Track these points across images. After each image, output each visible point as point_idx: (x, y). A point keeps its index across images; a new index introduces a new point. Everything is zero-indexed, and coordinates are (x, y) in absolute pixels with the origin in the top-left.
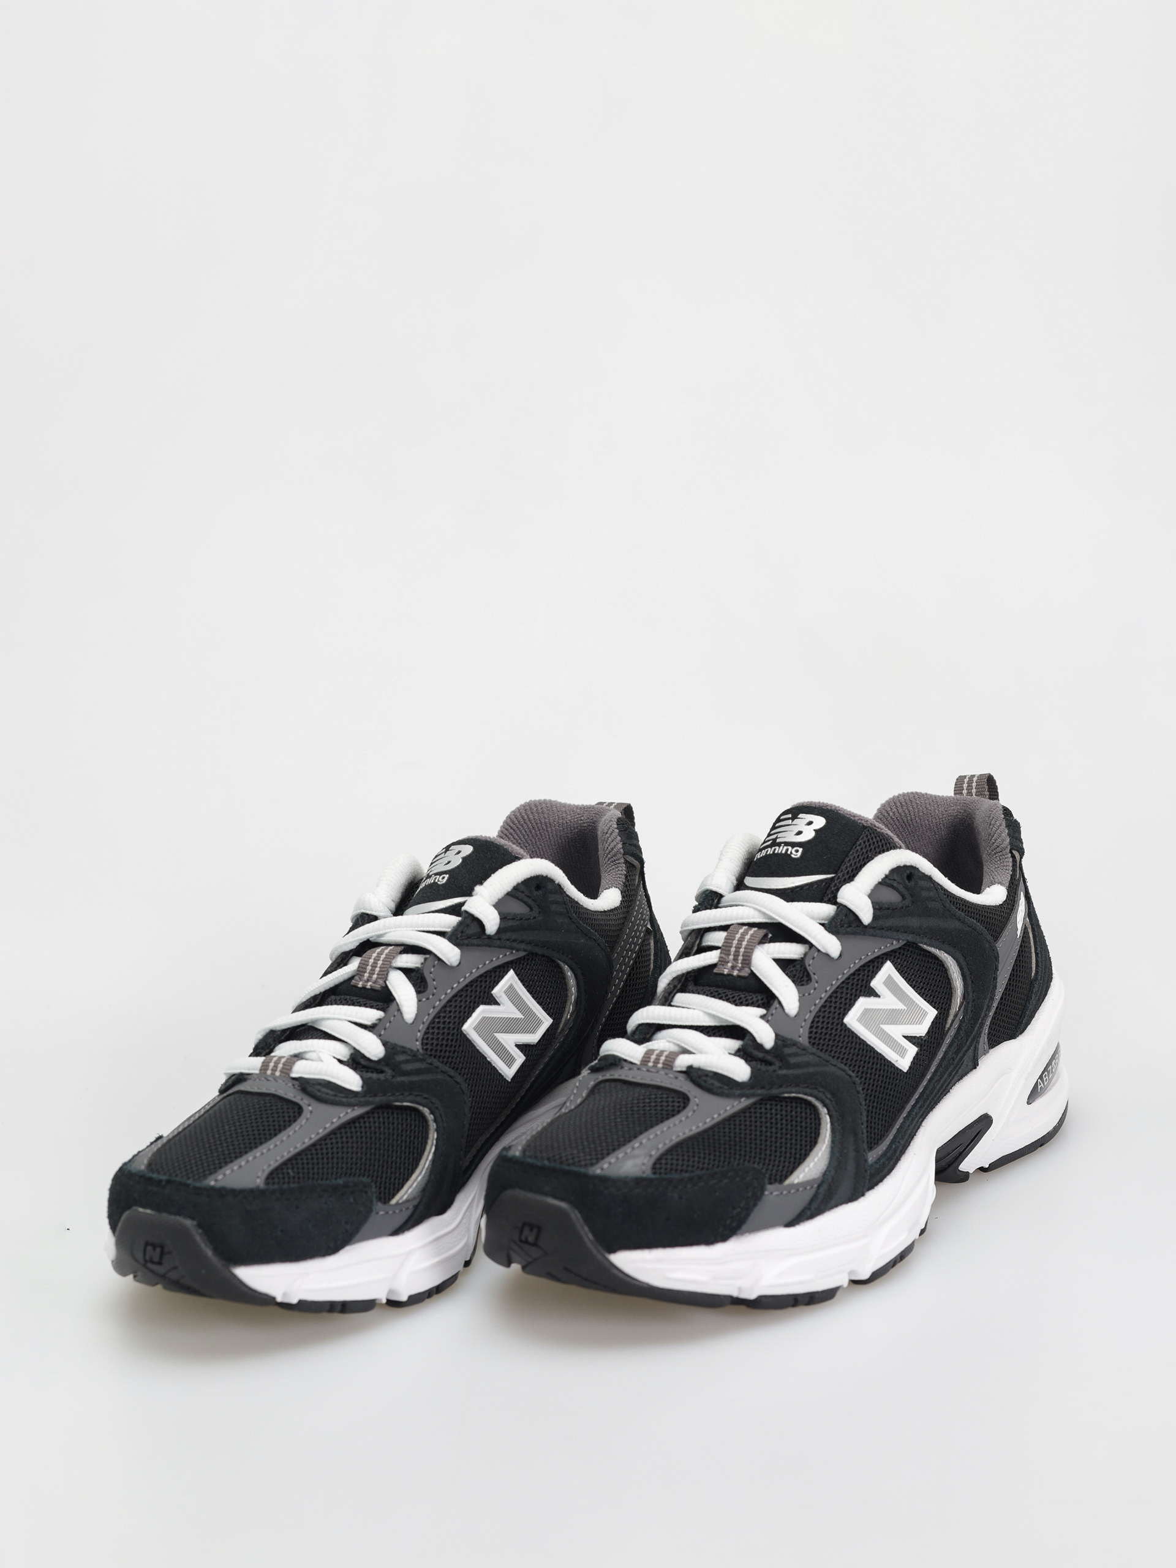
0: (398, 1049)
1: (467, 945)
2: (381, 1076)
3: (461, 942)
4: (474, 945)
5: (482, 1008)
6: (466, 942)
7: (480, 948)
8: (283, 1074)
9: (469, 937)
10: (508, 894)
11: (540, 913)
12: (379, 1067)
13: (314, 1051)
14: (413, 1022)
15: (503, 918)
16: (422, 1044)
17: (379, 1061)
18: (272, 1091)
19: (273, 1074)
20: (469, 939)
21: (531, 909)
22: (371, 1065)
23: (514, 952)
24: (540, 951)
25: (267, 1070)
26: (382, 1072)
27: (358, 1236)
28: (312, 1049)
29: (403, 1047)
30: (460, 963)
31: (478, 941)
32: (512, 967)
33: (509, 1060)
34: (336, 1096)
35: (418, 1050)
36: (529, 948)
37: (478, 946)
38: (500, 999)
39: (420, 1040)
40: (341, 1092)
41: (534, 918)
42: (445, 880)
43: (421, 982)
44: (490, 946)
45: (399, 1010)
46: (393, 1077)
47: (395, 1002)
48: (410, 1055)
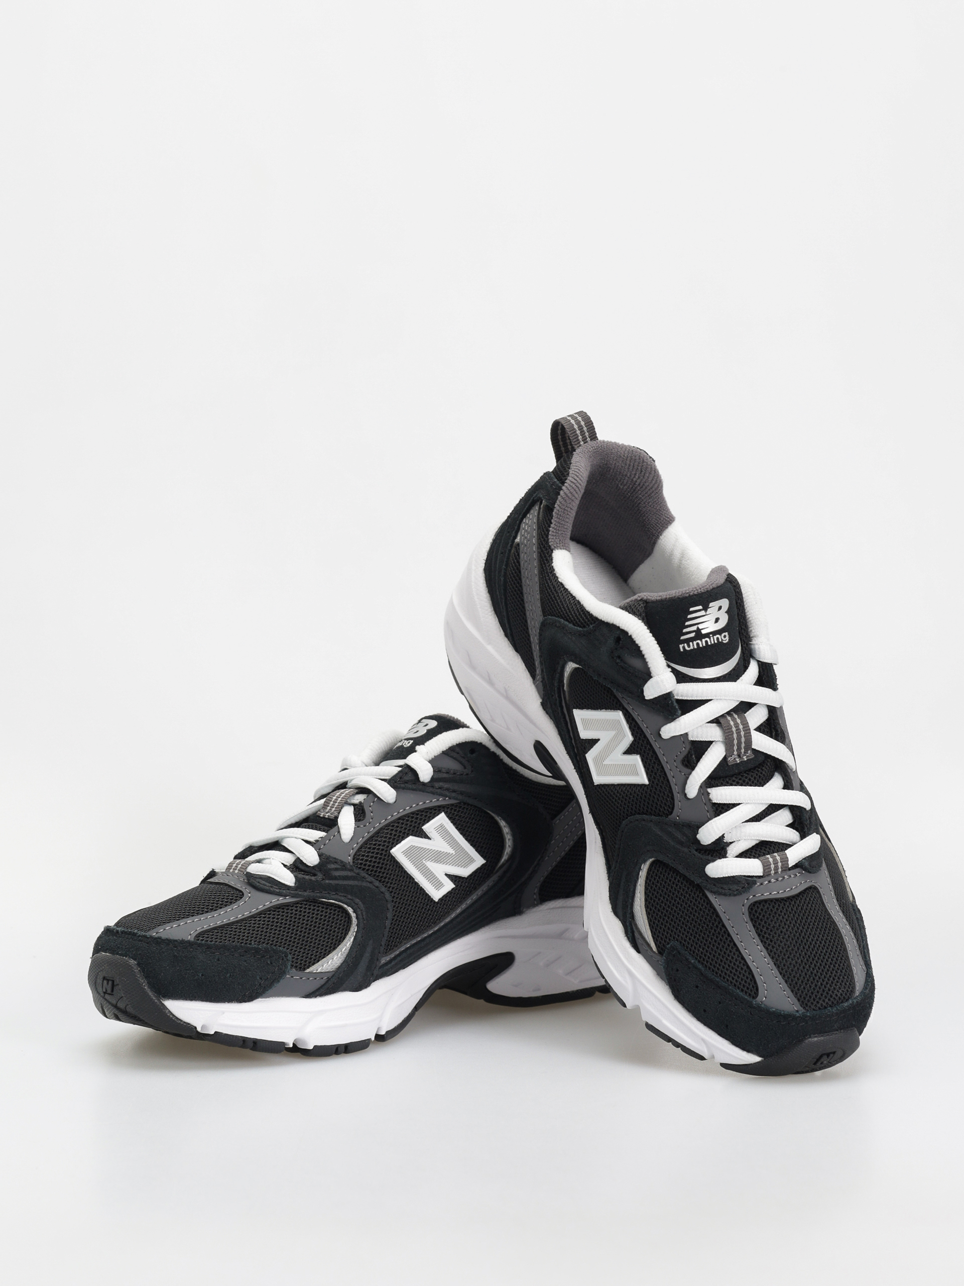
0: (331, 860)
1: (403, 788)
2: (313, 878)
3: (399, 785)
4: (409, 789)
5: (411, 838)
6: (403, 785)
7: (415, 792)
8: (240, 872)
9: (406, 782)
10: (444, 753)
11: (472, 771)
12: (313, 871)
13: (270, 858)
14: (349, 842)
15: (436, 770)
16: (354, 859)
17: (314, 867)
18: (227, 882)
19: (233, 872)
20: (406, 784)
21: (465, 768)
22: (307, 869)
23: (447, 798)
24: (470, 801)
25: (230, 869)
26: (315, 875)
27: (270, 991)
28: (268, 857)
29: (335, 858)
30: (395, 802)
31: (414, 787)
32: (443, 811)
33: (438, 885)
34: (272, 887)
35: (349, 863)
36: (460, 797)
37: (413, 790)
38: (430, 834)
39: (352, 856)
40: (276, 885)
41: (467, 774)
42: (409, 745)
43: (362, 813)
44: (423, 792)
45: (339, 832)
46: (323, 879)
47: (337, 826)
48: (340, 865)
